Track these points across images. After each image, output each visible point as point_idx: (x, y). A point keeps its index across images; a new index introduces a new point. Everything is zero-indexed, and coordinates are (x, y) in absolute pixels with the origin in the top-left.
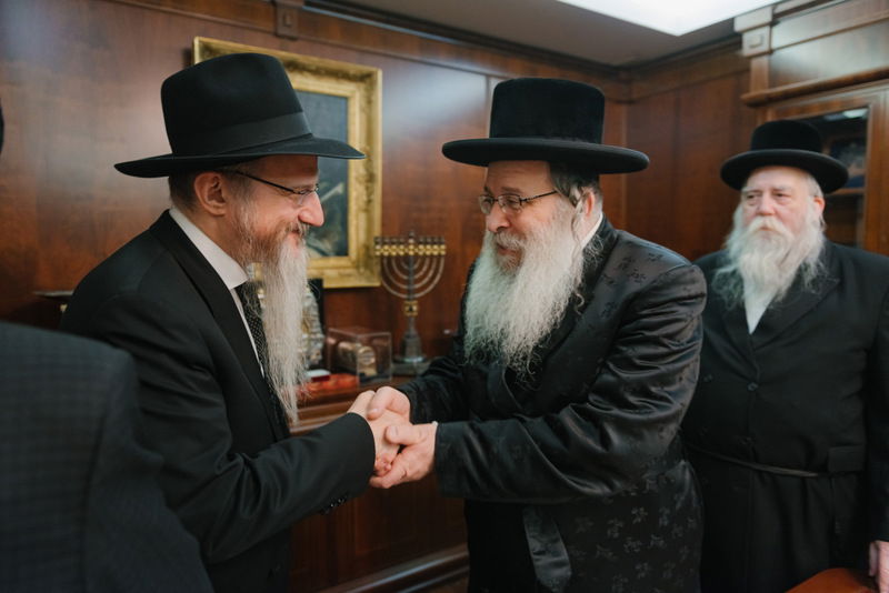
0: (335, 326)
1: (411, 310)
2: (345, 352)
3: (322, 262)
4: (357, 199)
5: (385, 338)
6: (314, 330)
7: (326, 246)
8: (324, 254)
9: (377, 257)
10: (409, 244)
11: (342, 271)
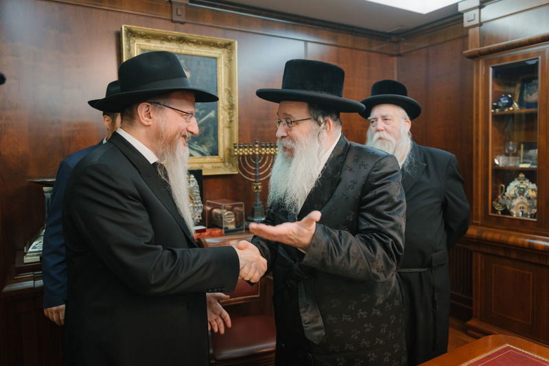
0: (210, 199)
1: (257, 188)
2: (216, 215)
3: (202, 160)
4: (223, 119)
5: (240, 206)
6: (197, 201)
7: (204, 149)
8: (203, 154)
9: (235, 155)
10: (256, 147)
11: (214, 165)
